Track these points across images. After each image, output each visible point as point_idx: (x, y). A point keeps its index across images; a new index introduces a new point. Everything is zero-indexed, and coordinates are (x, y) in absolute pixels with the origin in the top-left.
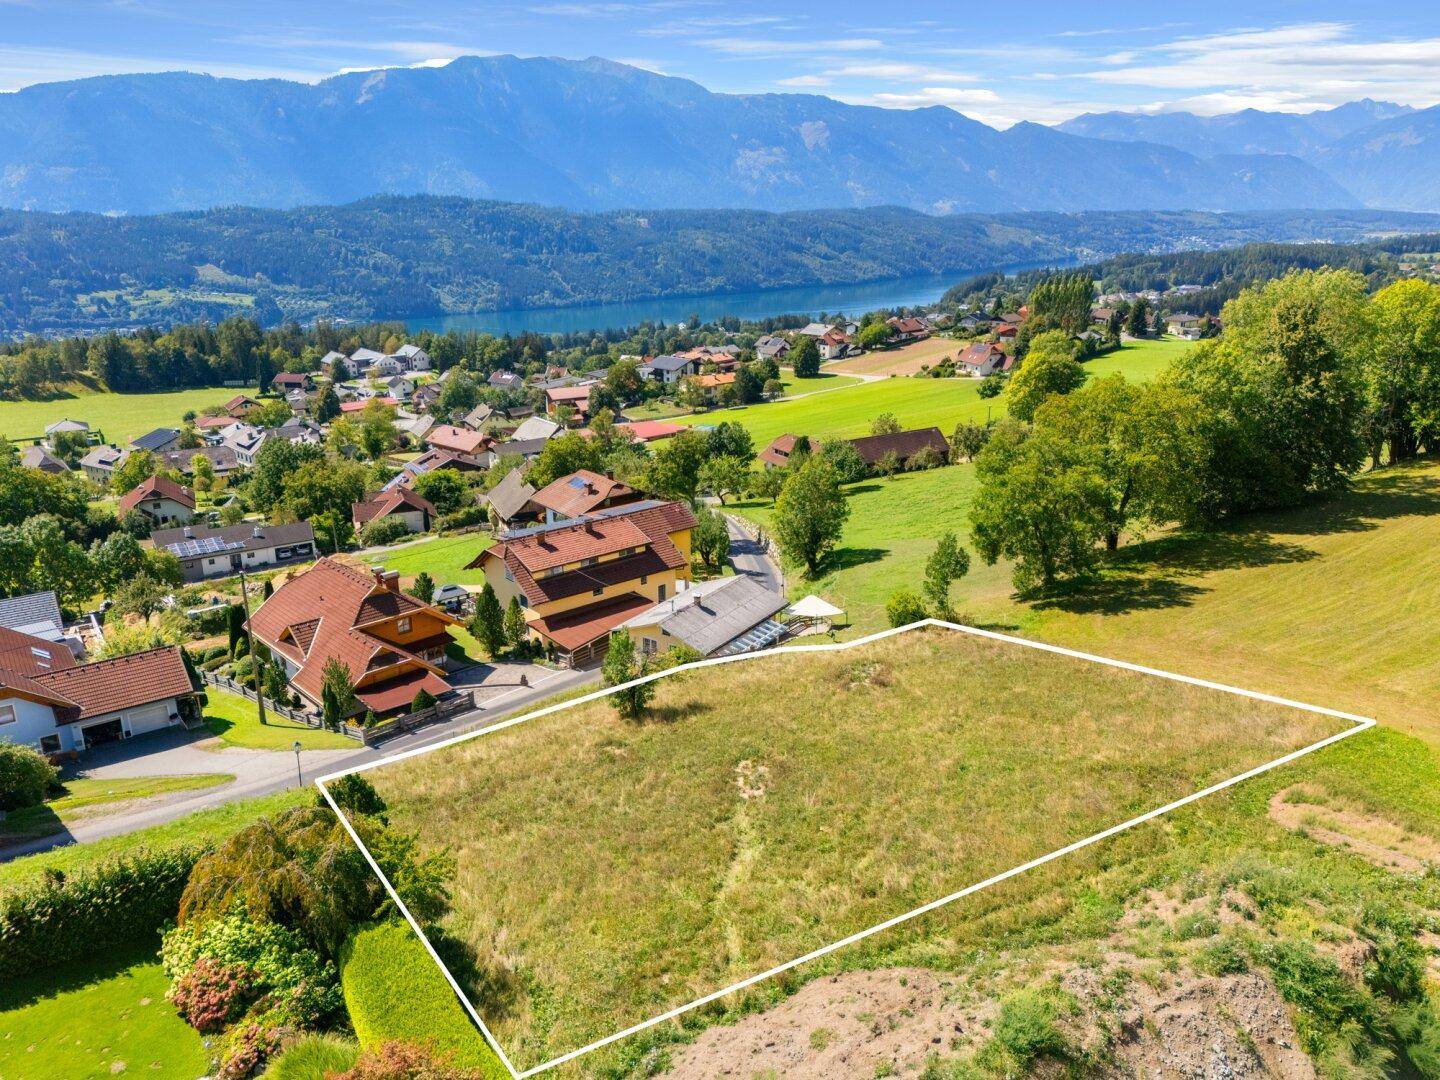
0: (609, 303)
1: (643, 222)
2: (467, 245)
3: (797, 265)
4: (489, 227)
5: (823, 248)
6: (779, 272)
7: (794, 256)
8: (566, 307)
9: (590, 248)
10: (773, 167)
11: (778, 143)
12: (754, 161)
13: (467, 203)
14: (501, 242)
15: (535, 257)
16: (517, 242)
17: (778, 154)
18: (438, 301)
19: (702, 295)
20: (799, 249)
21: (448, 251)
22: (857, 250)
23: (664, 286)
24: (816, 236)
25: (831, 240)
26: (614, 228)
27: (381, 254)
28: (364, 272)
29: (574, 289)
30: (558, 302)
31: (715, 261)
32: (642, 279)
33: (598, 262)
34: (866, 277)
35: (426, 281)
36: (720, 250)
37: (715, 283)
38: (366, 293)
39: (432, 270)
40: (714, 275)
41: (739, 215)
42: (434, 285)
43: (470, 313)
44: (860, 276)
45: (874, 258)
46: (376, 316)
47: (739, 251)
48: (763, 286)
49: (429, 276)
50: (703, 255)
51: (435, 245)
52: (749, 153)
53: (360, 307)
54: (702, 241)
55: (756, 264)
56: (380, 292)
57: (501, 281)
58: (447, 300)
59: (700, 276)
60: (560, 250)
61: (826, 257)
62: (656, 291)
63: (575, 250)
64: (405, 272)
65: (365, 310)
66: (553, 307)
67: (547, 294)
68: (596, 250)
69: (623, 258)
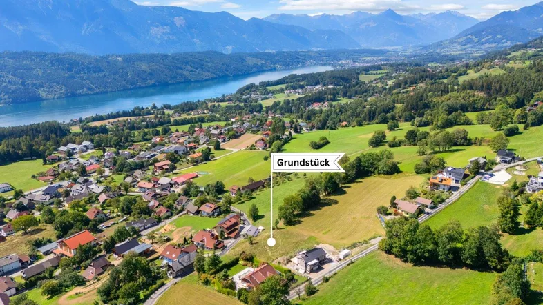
0: (111, 92)
1: (119, 59)
2: (49, 72)
3: (182, 75)
4: (57, 64)
5: (190, 68)
6: (175, 77)
7: (180, 71)
8: (94, 94)
9: (100, 71)
10: (165, 34)
11: (166, 25)
12: (157, 31)
13: (46, 55)
14: (63, 70)
15: (78, 75)
16: (70, 69)
17: (167, 29)
18: (39, 94)
19: (147, 87)
20: (181, 69)
21: (41, 74)
22: (202, 68)
23: (132, 85)
24: (187, 63)
25: (192, 65)
26: (109, 63)
27: (11, 76)
28: (4, 84)
29: (96, 87)
30: (90, 92)
31: (150, 74)
32: (123, 82)
33: (105, 76)
34: (207, 78)
35: (33, 86)
36: (152, 70)
37: (152, 82)
38: (7, 93)
39: (35, 82)
40: (151, 79)
41: (157, 56)
42: (36, 88)
43: (54, 99)
44: (205, 78)
45: (209, 71)
46: (12, 102)
47: (159, 70)
48: (170, 82)
49: (34, 85)
50: (146, 72)
51: (35, 72)
52: (155, 28)
53: (5, 99)
54: (144, 66)
55: (166, 75)
56: (13, 92)
57: (65, 86)
58: (43, 94)
59: (145, 80)
60: (88, 72)
61: (192, 71)
62: (129, 86)
63: (94, 72)
64: (23, 84)
65: (7, 100)
66: (88, 95)
67: (85, 90)
68: (103, 71)
69: (114, 74)
